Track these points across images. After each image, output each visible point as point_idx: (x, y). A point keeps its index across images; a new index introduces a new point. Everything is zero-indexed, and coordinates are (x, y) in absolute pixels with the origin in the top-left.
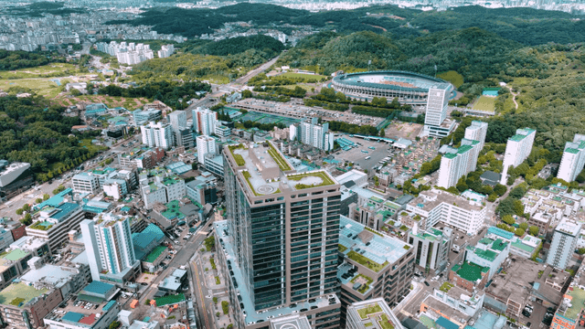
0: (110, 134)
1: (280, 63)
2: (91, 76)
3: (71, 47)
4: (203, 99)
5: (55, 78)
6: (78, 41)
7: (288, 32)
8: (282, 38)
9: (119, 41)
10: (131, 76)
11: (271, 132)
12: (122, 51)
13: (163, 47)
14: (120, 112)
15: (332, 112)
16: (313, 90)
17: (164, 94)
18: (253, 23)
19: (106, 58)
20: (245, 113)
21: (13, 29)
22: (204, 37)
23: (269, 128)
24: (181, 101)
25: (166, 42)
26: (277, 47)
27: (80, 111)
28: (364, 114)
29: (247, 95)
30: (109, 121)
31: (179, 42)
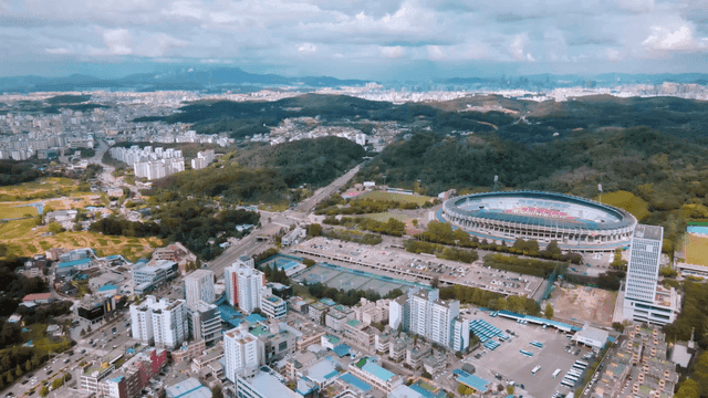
0: (82, 312)
1: (361, 177)
2: (91, 197)
3: (79, 153)
4: (246, 238)
5: (40, 201)
6: (91, 145)
7: (367, 131)
8: (360, 139)
9: (142, 145)
10: (147, 198)
11: (354, 308)
12: (143, 160)
13: (199, 154)
14: (113, 265)
15: (452, 264)
16: (415, 222)
17: (187, 231)
18: (321, 119)
19: (122, 169)
20: (310, 264)
21: (14, 130)
22: (257, 138)
23: (351, 299)
24: (212, 242)
25: (204, 147)
26: (355, 153)
27: (49, 263)
28: (506, 270)
29: (314, 231)
30: (91, 281)
31: (223, 145)
